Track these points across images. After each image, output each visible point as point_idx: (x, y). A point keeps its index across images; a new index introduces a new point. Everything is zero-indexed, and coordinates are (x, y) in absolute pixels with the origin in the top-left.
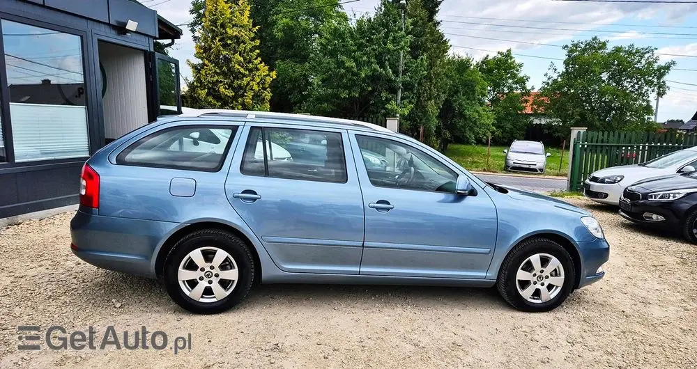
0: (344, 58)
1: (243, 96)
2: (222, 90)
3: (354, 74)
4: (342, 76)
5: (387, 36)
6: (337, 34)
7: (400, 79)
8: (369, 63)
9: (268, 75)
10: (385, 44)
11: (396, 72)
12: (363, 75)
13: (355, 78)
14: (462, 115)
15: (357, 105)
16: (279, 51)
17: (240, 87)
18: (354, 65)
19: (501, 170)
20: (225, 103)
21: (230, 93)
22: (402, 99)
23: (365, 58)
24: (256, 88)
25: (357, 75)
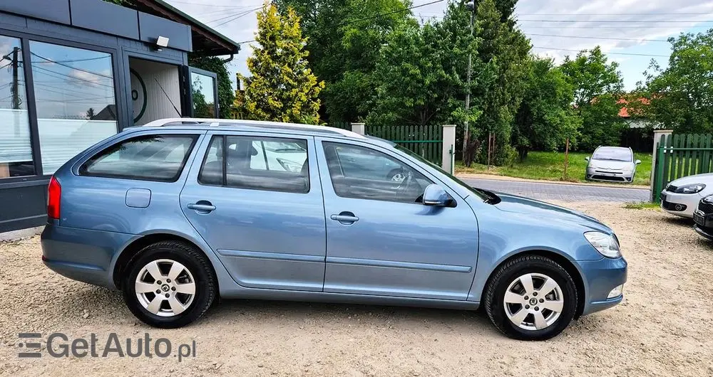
0: (408, 65)
1: (291, 107)
2: (271, 101)
3: (418, 82)
4: (407, 84)
5: (454, 40)
6: (402, 41)
7: (469, 83)
8: (434, 68)
9: (317, 85)
10: (451, 48)
11: (464, 78)
12: (428, 82)
13: (420, 85)
14: (541, 120)
15: (423, 113)
16: (348, 62)
17: (289, 99)
18: (418, 71)
19: (581, 179)
20: (273, 114)
21: (279, 105)
22: (471, 105)
23: (430, 64)
24: (304, 98)
25: (422, 82)
